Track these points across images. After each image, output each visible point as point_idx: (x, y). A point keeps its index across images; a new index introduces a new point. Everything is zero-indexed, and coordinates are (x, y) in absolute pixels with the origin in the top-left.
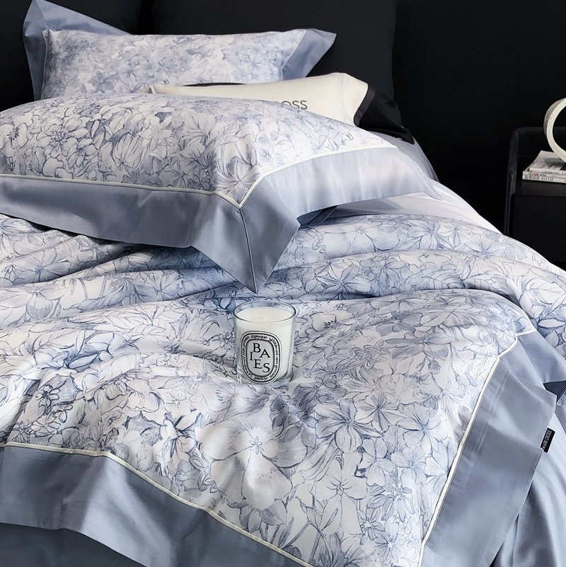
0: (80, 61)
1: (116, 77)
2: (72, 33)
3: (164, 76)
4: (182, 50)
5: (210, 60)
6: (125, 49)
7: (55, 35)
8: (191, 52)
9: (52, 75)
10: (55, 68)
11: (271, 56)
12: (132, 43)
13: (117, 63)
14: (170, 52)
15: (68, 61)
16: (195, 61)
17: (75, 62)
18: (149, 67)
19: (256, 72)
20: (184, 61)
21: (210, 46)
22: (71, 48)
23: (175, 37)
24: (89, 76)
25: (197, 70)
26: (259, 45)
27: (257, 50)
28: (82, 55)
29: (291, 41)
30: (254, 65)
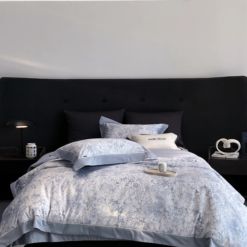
0: (115, 130)
1: (123, 133)
2: (111, 124)
3: (134, 133)
4: (137, 128)
5: (143, 130)
6: (124, 127)
7: (107, 124)
8: (139, 128)
9: (108, 132)
10: (109, 131)
11: (156, 129)
12: (126, 126)
13: (123, 130)
14: (134, 128)
15: (112, 129)
16: (140, 130)
17: (114, 130)
18: (130, 131)
19: (153, 132)
20: (138, 130)
21: (143, 127)
22: (112, 127)
23: (135, 125)
24: (117, 133)
25: (141, 131)
26: (153, 127)
27: (153, 128)
28: (115, 128)
29: (159, 126)
30: (153, 131)
